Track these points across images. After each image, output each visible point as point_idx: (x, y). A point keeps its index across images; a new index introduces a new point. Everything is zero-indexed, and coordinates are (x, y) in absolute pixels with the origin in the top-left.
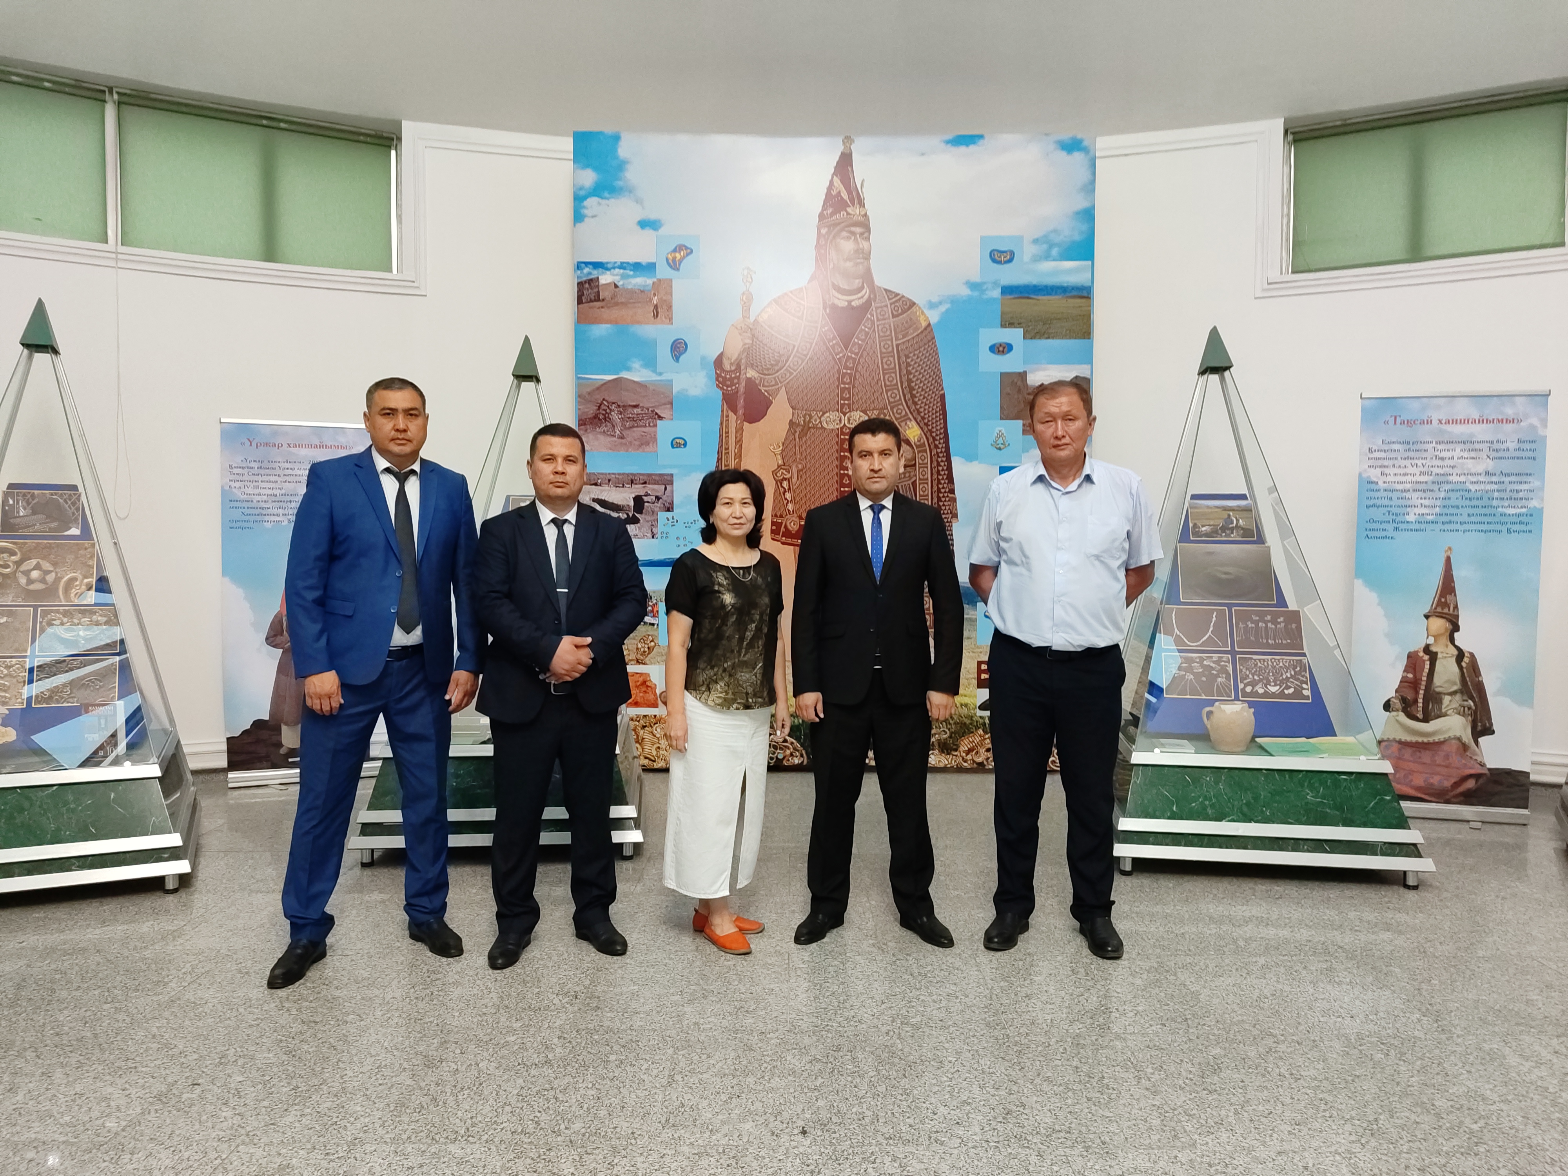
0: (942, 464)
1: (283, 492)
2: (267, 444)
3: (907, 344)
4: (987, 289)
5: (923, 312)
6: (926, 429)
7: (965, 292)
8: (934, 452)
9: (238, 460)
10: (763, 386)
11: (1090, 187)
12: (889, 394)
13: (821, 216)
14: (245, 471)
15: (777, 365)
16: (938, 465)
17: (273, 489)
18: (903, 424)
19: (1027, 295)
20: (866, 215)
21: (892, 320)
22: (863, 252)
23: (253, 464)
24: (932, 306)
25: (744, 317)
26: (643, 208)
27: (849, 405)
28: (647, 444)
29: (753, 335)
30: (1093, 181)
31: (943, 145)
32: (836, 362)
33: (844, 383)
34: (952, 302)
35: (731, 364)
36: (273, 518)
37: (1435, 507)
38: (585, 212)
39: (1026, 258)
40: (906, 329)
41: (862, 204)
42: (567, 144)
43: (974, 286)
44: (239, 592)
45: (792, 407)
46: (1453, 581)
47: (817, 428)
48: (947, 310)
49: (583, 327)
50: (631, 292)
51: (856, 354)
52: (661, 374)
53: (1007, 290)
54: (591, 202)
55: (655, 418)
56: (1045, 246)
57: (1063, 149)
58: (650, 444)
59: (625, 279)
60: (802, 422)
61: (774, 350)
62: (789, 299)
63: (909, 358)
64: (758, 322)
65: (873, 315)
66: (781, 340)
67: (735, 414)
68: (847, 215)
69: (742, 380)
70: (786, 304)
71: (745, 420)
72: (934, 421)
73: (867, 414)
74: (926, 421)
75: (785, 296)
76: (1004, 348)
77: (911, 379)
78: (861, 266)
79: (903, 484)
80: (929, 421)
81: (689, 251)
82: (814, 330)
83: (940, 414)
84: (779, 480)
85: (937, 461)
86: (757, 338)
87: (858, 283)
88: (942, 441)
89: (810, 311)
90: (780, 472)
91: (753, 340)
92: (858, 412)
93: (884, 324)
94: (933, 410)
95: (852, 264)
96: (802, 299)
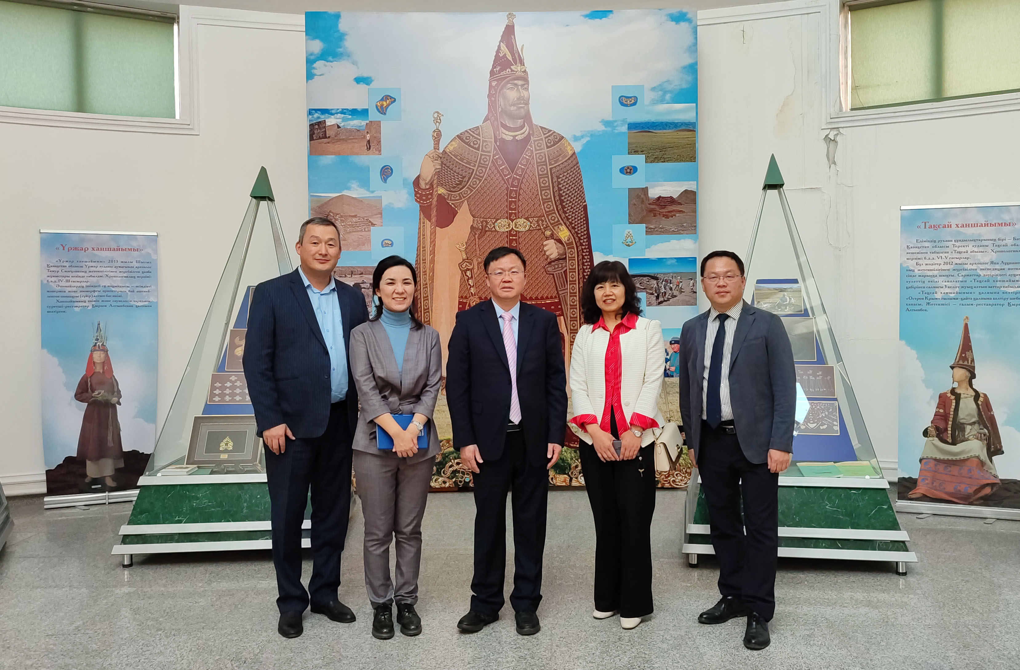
0: (586, 257)
1: (88, 284)
2: (76, 249)
3: (558, 168)
4: (617, 126)
5: (569, 143)
6: (573, 231)
7: (601, 128)
8: (580, 248)
9: (54, 261)
10: (451, 200)
11: (694, 48)
12: (545, 205)
13: (492, 73)
14: (59, 269)
15: (460, 184)
16: (583, 258)
17: (81, 282)
18: (556, 228)
19: (647, 130)
20: (525, 71)
21: (546, 150)
22: (523, 100)
23: (65, 264)
24: (576, 139)
25: (435, 148)
26: (358, 68)
27: (515, 214)
28: (364, 245)
29: (442, 162)
30: (696, 44)
31: (582, 17)
32: (505, 183)
33: (512, 198)
34: (592, 136)
35: (426, 184)
36: (81, 304)
37: (956, 287)
38: (315, 71)
39: (647, 101)
40: (558, 156)
41: (522, 63)
42: (301, 20)
43: (607, 123)
44: (55, 360)
45: (472, 216)
46: (970, 342)
47: (492, 231)
48: (587, 142)
49: (314, 157)
50: (350, 131)
51: (520, 176)
52: (373, 192)
53: (632, 126)
54: (319, 64)
55: (369, 225)
56: (660, 93)
57: (672, 21)
58: (366, 245)
59: (345, 122)
60: (480, 227)
61: (458, 173)
62: (468, 135)
63: (560, 178)
64: (446, 153)
65: (532, 146)
66: (463, 165)
67: (430, 221)
68: (511, 71)
69: (434, 196)
70: (466, 139)
71: (436, 226)
72: (579, 225)
73: (529, 221)
74: (573, 225)
75: (466, 133)
76: (631, 170)
77: (561, 194)
78: (522, 110)
79: (556, 272)
80: (575, 225)
81: (393, 100)
82: (488, 158)
83: (584, 220)
84: (464, 271)
85: (582, 255)
86: (444, 165)
87: (520, 122)
88: (585, 240)
89: (484, 144)
90: (465, 265)
91: (442, 166)
92: (523, 219)
93: (540, 153)
94: (578, 217)
95: (515, 108)
96: (479, 135)
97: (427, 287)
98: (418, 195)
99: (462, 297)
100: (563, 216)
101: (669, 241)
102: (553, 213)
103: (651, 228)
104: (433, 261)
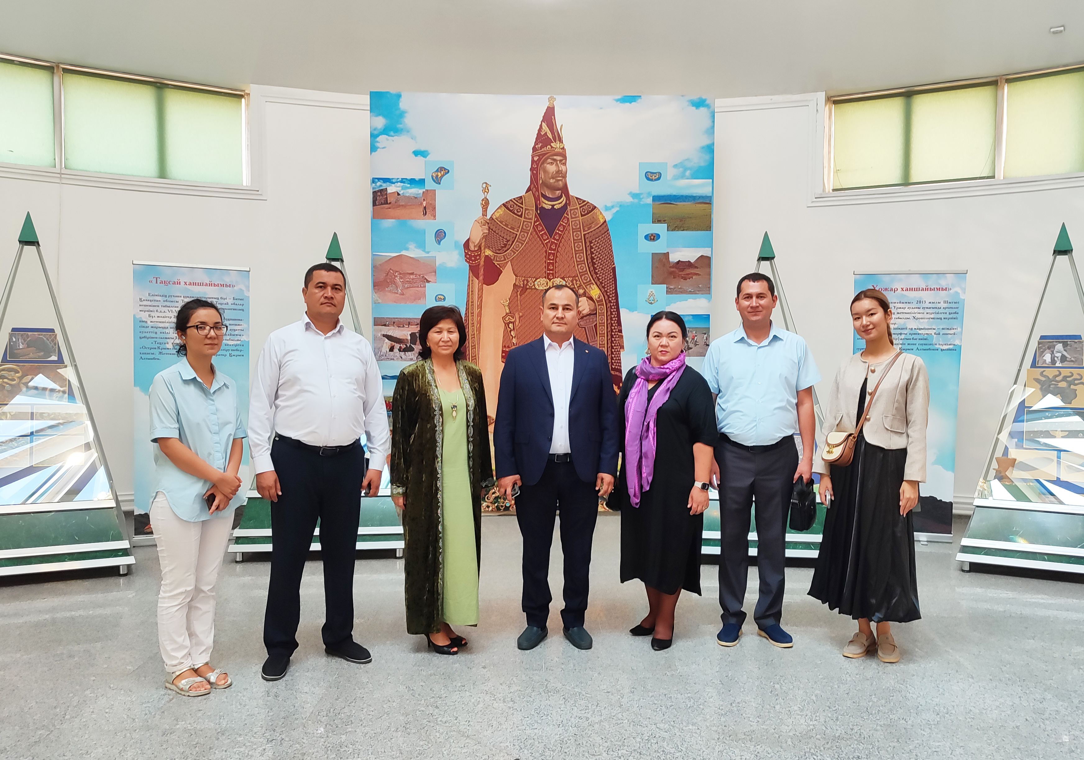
0: (614, 313)
3: (591, 234)
4: (642, 198)
5: (601, 213)
6: (603, 290)
7: (630, 199)
8: (609, 305)
10: (497, 261)
11: (711, 130)
12: (579, 266)
13: (534, 149)
15: (505, 247)
16: (611, 314)
18: (588, 287)
19: (669, 202)
20: (563, 148)
21: (581, 218)
22: (562, 173)
24: (607, 209)
25: (483, 215)
26: (416, 142)
27: (553, 274)
28: (419, 298)
29: (489, 228)
30: (713, 127)
31: (615, 102)
32: (544, 246)
33: (550, 260)
35: (475, 246)
38: (378, 145)
39: (669, 177)
40: (590, 224)
41: (561, 141)
42: (366, 99)
43: (635, 196)
45: (515, 275)
47: (532, 289)
48: (617, 211)
49: (376, 221)
50: (409, 197)
51: (557, 240)
52: (428, 253)
53: (656, 198)
54: (382, 138)
55: (424, 282)
56: (681, 169)
57: (693, 106)
58: (422, 299)
59: (405, 189)
60: (522, 285)
61: (503, 237)
62: (513, 204)
63: (592, 243)
64: (493, 219)
65: (569, 214)
66: (508, 230)
67: (478, 279)
68: (551, 148)
69: (482, 257)
70: (511, 207)
71: (484, 283)
72: (609, 285)
73: (565, 280)
74: (603, 285)
75: (511, 202)
76: (654, 237)
77: (593, 257)
78: (560, 182)
79: (588, 326)
80: (605, 285)
81: (447, 171)
82: (530, 224)
83: (612, 281)
84: (507, 323)
85: (611, 311)
86: (492, 230)
87: (558, 193)
88: (614, 298)
89: (527, 212)
90: (508, 318)
91: (489, 231)
92: (559, 278)
93: (576, 221)
94: (608, 277)
95: (554, 180)
96: (522, 204)
97: (474, 337)
98: (468, 256)
99: (505, 347)
100: (594, 276)
101: (687, 300)
102: (586, 274)
103: (671, 289)
104: (480, 314)
